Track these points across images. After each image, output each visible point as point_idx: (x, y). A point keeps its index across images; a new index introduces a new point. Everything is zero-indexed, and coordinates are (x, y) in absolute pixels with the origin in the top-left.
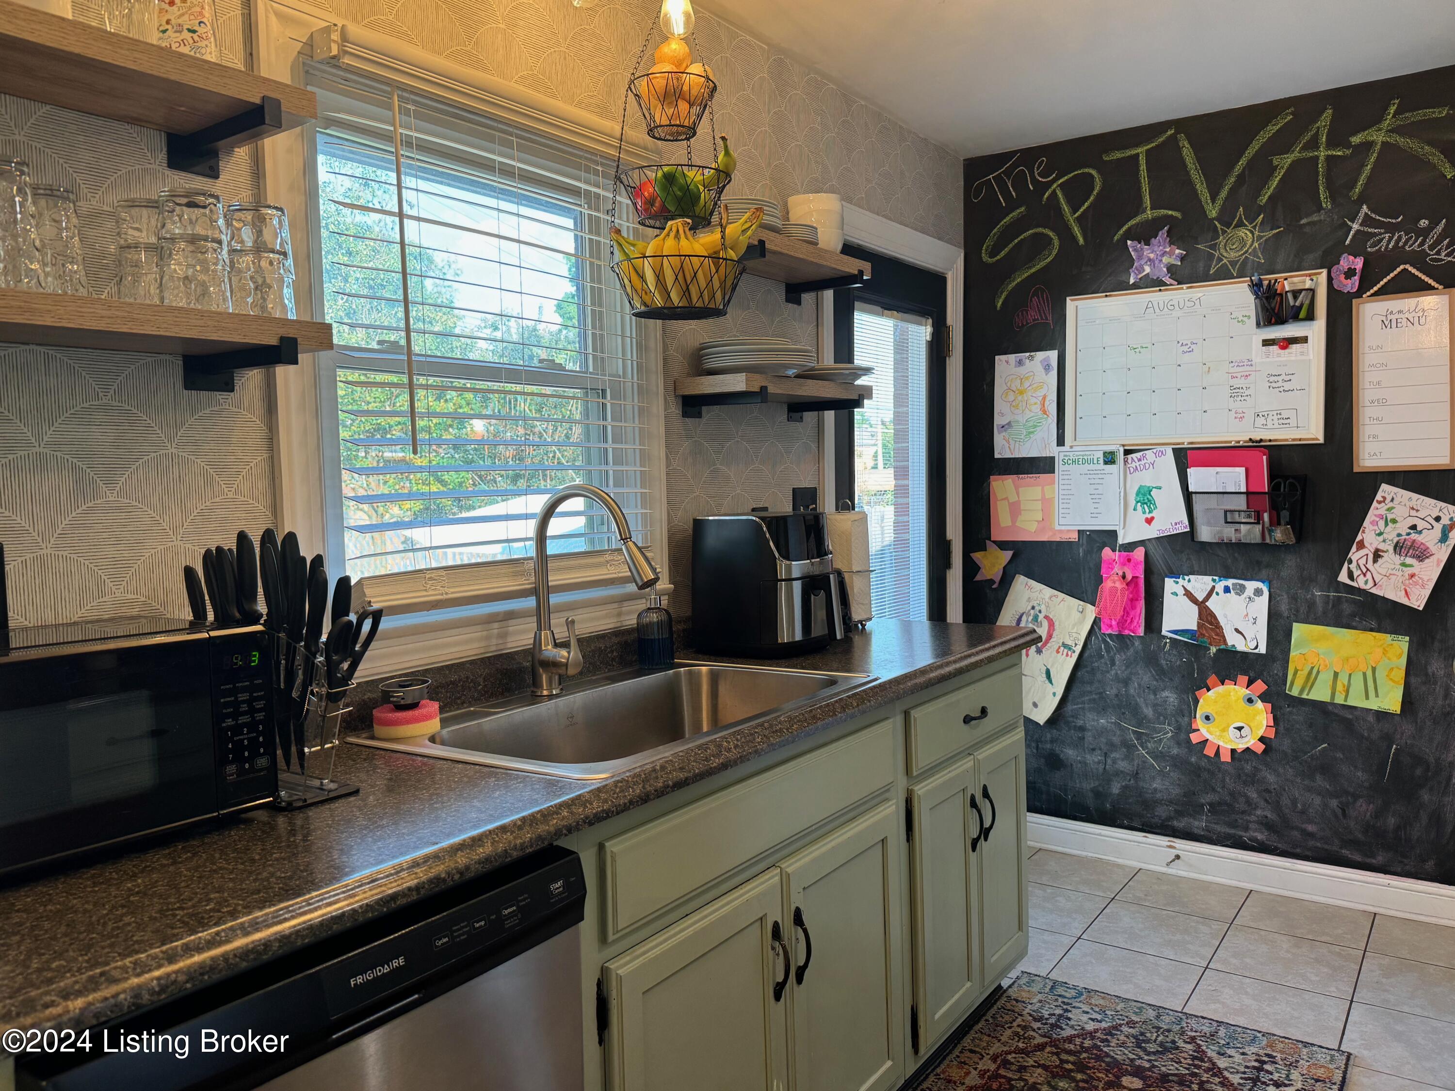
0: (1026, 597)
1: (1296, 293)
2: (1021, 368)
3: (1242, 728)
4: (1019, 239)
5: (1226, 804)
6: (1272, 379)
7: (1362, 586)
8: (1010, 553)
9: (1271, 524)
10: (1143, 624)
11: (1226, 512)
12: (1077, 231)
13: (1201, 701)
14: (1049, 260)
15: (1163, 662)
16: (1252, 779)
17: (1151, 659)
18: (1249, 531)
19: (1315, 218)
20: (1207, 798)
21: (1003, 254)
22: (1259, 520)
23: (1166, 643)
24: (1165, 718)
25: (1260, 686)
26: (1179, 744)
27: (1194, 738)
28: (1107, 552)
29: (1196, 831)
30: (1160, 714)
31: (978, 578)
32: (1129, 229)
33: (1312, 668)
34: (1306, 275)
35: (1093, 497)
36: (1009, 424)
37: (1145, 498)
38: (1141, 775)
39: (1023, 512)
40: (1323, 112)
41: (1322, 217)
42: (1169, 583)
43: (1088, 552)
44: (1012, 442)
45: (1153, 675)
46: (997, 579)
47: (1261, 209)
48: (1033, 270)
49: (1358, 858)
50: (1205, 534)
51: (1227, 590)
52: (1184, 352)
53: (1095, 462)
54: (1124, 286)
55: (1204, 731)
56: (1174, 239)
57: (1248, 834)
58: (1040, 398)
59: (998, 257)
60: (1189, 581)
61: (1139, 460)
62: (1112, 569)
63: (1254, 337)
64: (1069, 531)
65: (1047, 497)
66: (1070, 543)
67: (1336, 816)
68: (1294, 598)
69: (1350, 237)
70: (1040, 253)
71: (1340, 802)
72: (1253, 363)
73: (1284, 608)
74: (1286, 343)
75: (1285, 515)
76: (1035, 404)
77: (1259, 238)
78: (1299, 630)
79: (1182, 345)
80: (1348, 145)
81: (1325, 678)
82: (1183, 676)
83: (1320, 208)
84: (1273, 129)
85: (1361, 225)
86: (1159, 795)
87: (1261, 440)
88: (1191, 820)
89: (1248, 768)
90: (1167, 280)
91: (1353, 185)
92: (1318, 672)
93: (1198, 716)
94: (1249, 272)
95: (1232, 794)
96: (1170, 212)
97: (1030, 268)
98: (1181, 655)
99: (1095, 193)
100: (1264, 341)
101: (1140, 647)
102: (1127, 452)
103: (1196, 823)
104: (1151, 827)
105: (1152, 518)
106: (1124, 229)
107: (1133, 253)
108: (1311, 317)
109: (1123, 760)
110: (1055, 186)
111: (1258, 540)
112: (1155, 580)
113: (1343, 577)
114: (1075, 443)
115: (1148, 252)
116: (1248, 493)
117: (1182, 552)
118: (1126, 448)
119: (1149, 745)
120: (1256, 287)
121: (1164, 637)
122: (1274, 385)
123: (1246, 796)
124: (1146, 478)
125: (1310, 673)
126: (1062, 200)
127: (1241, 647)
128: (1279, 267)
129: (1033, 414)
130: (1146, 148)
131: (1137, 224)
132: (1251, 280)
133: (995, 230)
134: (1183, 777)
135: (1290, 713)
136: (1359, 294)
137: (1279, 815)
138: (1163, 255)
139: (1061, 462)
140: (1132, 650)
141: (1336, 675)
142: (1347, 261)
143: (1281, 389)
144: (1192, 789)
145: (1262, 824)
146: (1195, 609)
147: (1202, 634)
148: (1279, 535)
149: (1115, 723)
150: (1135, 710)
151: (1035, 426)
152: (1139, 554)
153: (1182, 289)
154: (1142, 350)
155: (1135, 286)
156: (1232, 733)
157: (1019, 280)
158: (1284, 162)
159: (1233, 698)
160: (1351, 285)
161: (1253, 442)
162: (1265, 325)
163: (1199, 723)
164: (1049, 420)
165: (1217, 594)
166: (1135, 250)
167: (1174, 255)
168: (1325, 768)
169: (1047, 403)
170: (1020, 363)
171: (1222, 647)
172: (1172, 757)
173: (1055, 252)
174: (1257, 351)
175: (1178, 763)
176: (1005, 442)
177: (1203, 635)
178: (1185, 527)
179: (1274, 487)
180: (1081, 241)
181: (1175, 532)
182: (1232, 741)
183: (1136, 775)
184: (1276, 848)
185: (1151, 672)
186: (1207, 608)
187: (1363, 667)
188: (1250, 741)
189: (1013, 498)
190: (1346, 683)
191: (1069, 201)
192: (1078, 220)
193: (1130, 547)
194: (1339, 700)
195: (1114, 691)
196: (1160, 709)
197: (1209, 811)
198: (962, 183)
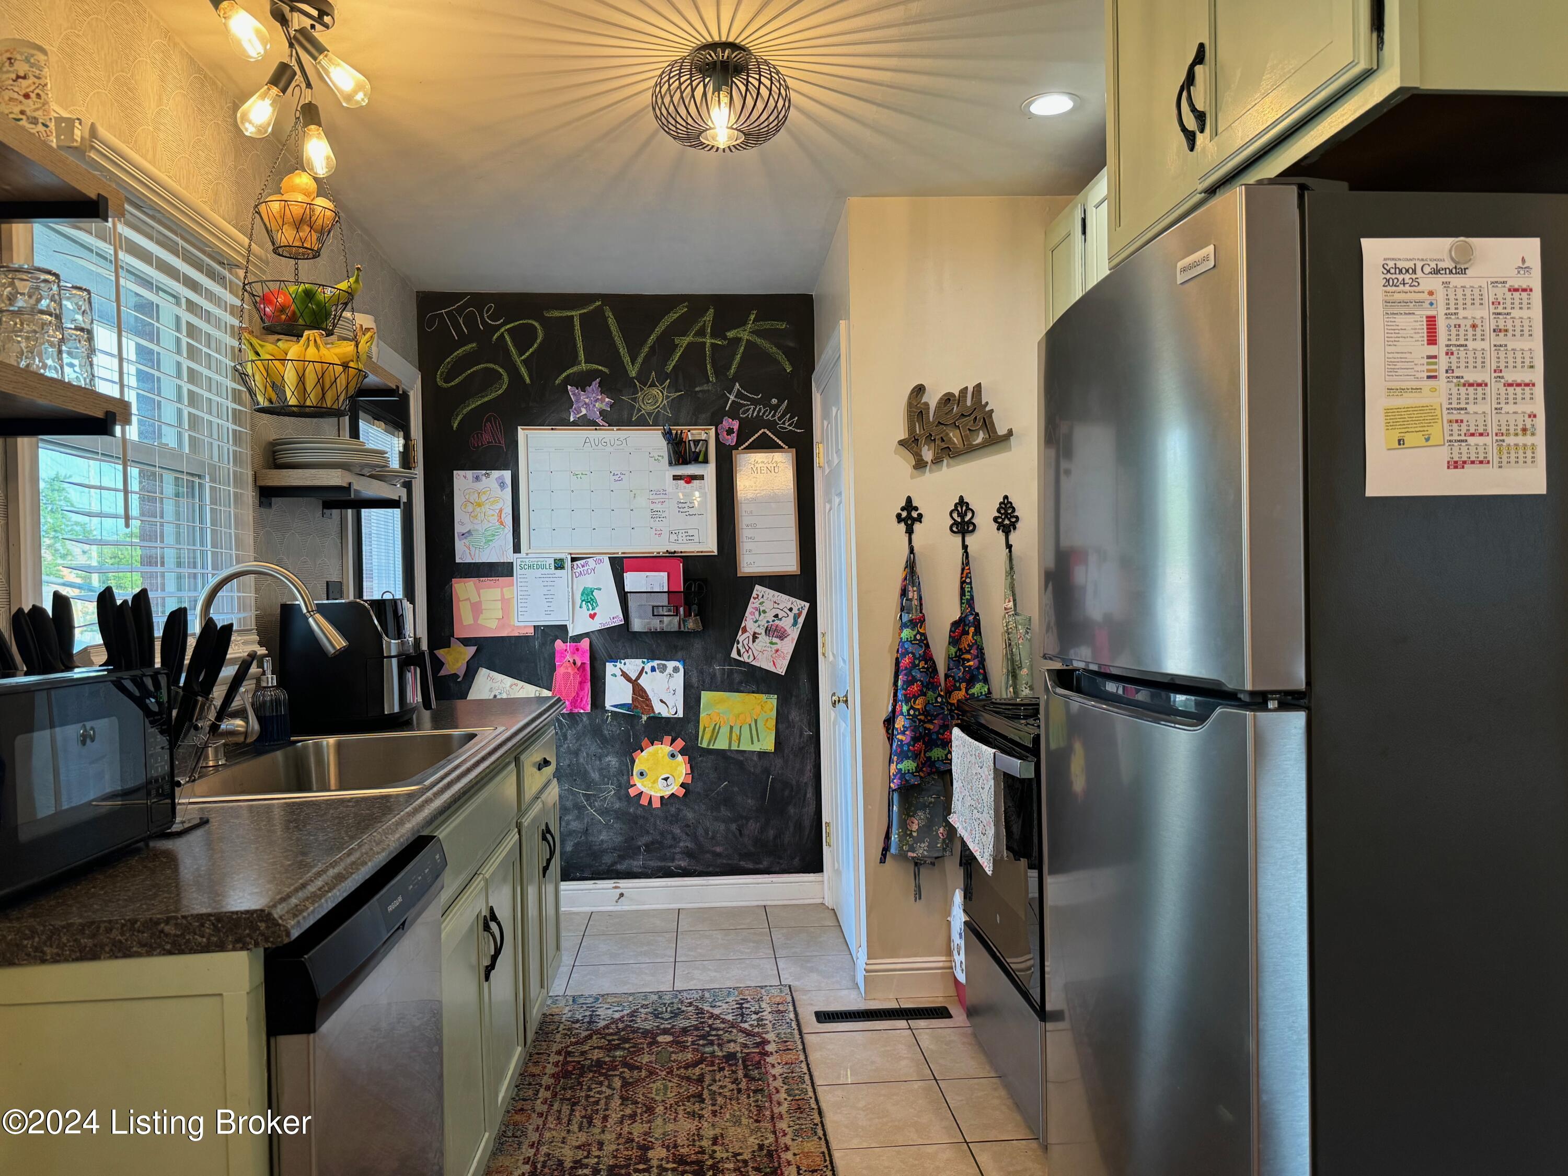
0: (488, 688)
1: (696, 442)
2: (478, 483)
3: (668, 778)
4: (472, 370)
5: (658, 842)
6: (680, 505)
7: (747, 660)
8: (472, 650)
9: (685, 616)
10: (590, 703)
11: (653, 607)
12: (523, 370)
13: (637, 761)
14: (500, 392)
15: (606, 732)
16: (675, 819)
17: (596, 731)
18: (670, 622)
19: (705, 387)
20: (642, 841)
21: (457, 381)
22: (677, 613)
23: (608, 716)
24: (609, 779)
25: (680, 743)
26: (620, 799)
27: (632, 792)
28: (559, 644)
29: (635, 870)
30: (605, 777)
31: (443, 673)
32: (568, 376)
33: (716, 725)
34: (702, 429)
35: (547, 597)
36: (469, 532)
37: (589, 597)
38: (590, 831)
39: (484, 611)
40: (708, 310)
41: (710, 388)
42: (609, 666)
43: (543, 644)
44: (473, 549)
45: (598, 744)
46: (461, 673)
47: (667, 376)
48: (486, 399)
49: (750, 866)
50: (637, 625)
51: (653, 669)
52: (615, 481)
53: (548, 567)
54: (564, 423)
55: (640, 785)
56: (605, 388)
57: (674, 864)
58: (497, 511)
59: (453, 383)
60: (625, 664)
61: (583, 566)
62: (564, 658)
63: (667, 472)
64: (525, 627)
65: (506, 597)
66: (526, 638)
67: (735, 836)
68: (701, 672)
69: (729, 405)
70: (491, 386)
71: (738, 825)
72: (667, 492)
73: (694, 680)
74: (690, 479)
75: (695, 607)
76: (493, 515)
77: (667, 397)
78: (706, 696)
79: (614, 475)
80: (725, 338)
81: (725, 731)
82: (622, 742)
83: (708, 381)
84: (674, 316)
85: (735, 397)
86: (605, 846)
87: (675, 552)
88: (632, 861)
89: (673, 810)
90: (599, 421)
91: (730, 368)
92: (720, 727)
93: (634, 773)
94: (661, 422)
95: (662, 834)
96: (600, 368)
97: (483, 397)
98: (620, 725)
99: (538, 341)
100: (674, 476)
101: (587, 722)
102: (573, 560)
103: (635, 863)
104: (599, 874)
105: (595, 614)
106: (564, 375)
107: (572, 396)
108: (706, 461)
109: (575, 820)
110: (503, 330)
111: (676, 628)
112: (598, 665)
113: (734, 654)
114: (529, 551)
115: (583, 397)
116: (668, 592)
117: (618, 641)
118: (573, 556)
119: (596, 804)
120: (667, 435)
121: (608, 711)
122: (681, 510)
123: (671, 832)
124: (588, 581)
125: (714, 729)
126: (509, 343)
127: (665, 714)
128: (682, 421)
129: (491, 525)
130: (579, 312)
131: (574, 373)
132: (664, 429)
133: (449, 359)
134: (624, 826)
135: (702, 761)
136: (736, 447)
137: (696, 844)
138: (596, 401)
139: (519, 567)
140: (581, 725)
141: (731, 727)
142: (727, 422)
143: (687, 514)
144: (631, 834)
145: (684, 853)
146: (630, 686)
147: (635, 706)
148: (691, 624)
149: (568, 790)
150: (584, 775)
151: (494, 535)
152: (585, 644)
153: (613, 430)
154: (582, 476)
155: (574, 424)
156: (661, 783)
157: (473, 406)
158: (684, 342)
159: (660, 755)
160: (731, 440)
161: (670, 553)
162: (676, 464)
163: (636, 779)
164: (506, 531)
165: (646, 673)
166: (574, 394)
167: (605, 402)
168: (727, 800)
169: (503, 515)
170: (477, 478)
171: (652, 715)
172: (615, 811)
173: (504, 387)
174: (669, 483)
175: (620, 815)
176: (465, 549)
177: (637, 707)
178: (620, 621)
179: (687, 588)
180: (528, 381)
181: (613, 625)
182: (661, 790)
183: (586, 832)
184: (695, 871)
185: (596, 742)
186: (639, 685)
187: (749, 720)
188: (675, 788)
189: (475, 599)
190: (738, 734)
191: (516, 345)
192: (525, 362)
193: (578, 638)
194: (734, 747)
195: (567, 762)
196: (605, 772)
197: (645, 851)
198: (415, 312)
